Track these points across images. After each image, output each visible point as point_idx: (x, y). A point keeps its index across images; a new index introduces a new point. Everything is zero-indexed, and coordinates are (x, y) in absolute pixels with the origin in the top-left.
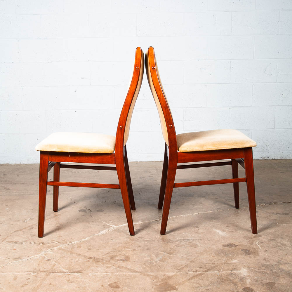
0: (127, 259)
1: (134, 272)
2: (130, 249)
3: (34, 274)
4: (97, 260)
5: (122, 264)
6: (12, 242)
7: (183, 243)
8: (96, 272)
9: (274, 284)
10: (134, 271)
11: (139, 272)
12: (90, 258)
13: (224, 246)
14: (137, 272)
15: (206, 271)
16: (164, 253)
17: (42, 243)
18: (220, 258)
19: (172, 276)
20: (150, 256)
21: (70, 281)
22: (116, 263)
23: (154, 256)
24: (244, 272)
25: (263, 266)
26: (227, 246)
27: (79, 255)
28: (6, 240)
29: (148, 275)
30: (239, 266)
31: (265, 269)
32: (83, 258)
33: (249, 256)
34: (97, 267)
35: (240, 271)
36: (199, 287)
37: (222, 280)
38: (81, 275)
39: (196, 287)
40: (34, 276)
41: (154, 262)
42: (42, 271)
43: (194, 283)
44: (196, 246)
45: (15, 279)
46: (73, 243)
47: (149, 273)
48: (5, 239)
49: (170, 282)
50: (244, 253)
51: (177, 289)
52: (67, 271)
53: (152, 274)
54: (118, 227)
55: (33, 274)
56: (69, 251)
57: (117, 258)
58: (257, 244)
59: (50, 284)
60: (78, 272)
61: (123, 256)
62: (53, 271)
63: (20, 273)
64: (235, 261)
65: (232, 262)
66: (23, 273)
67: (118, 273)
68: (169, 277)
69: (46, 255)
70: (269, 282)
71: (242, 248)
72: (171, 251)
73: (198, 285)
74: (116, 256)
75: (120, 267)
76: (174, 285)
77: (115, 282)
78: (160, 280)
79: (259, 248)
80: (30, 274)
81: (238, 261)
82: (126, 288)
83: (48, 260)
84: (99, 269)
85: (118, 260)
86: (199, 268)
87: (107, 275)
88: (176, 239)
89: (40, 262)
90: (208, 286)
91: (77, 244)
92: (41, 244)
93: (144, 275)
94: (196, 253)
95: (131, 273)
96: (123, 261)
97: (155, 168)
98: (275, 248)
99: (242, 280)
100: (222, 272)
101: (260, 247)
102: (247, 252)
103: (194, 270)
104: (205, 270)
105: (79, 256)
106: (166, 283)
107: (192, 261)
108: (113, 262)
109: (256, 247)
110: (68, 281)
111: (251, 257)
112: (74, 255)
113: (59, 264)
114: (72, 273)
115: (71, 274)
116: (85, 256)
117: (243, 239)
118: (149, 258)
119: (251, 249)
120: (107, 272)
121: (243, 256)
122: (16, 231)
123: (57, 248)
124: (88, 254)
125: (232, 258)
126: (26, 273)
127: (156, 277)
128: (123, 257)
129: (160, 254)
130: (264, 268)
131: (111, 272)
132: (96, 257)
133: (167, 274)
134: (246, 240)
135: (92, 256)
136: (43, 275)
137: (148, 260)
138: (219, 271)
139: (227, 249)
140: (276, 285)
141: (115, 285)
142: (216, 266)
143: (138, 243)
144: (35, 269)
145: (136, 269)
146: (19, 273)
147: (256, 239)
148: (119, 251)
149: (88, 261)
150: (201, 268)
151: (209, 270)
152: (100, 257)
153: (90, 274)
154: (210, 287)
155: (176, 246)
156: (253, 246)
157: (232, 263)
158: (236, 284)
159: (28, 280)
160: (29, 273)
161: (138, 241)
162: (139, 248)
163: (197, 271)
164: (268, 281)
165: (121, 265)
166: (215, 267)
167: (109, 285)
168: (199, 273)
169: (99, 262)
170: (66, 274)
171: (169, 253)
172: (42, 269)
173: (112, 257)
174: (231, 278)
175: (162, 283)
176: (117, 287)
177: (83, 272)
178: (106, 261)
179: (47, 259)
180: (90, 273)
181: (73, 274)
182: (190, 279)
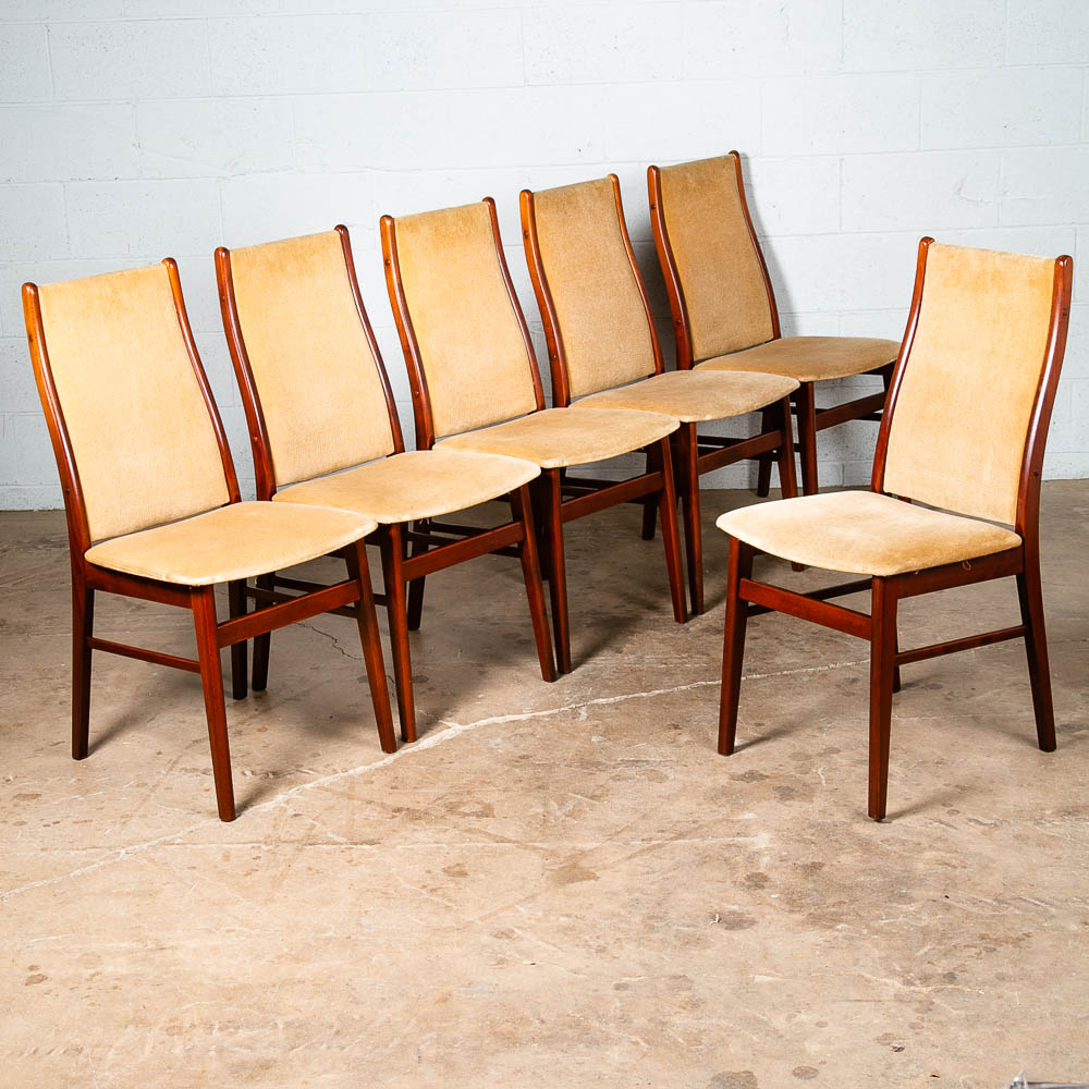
0: (487, 812)
1: (503, 842)
2: (494, 785)
3: (269, 848)
4: (414, 815)
5: (477, 824)
6: (194, 770)
7: (632, 771)
8: (413, 843)
9: (821, 865)
10: (503, 840)
11: (514, 842)
12: (399, 810)
13: (733, 777)
14: (509, 841)
15: (672, 839)
16: (579, 796)
17: (274, 774)
18: (715, 807)
19: (591, 851)
20: (545, 805)
21: (353, 863)
22: (461, 821)
23: (554, 805)
24: (762, 840)
25: (811, 826)
26: (743, 778)
27: (370, 802)
28: (180, 766)
29: (535, 848)
30: (754, 827)
31: (813, 835)
32: (379, 809)
33: (787, 802)
34: (414, 830)
35: (752, 839)
36: (648, 873)
37: (704, 859)
38: (378, 848)
39: (643, 874)
40: (269, 851)
41: (552, 819)
42: (286, 842)
43: (637, 865)
44: (662, 779)
45: (227, 857)
46: (351, 772)
47: (538, 845)
48: (176, 762)
49: (584, 863)
50: (778, 795)
51: (597, 878)
52: (345, 840)
53: (545, 846)
54: (466, 727)
55: (264, 847)
56: (342, 793)
57: (462, 809)
58: (819, 772)
59: (310, 869)
60: (371, 843)
61: (477, 805)
62: (310, 842)
63: (235, 846)
64: (748, 816)
65: (740, 817)
66: (241, 846)
67: (464, 845)
68: (583, 853)
69: (287, 802)
70: (813, 863)
71: (777, 784)
72: (598, 792)
73: (647, 869)
74: (461, 803)
75: (469, 831)
76: (593, 870)
77: (458, 865)
78: (562, 859)
79: (820, 783)
80: (259, 847)
81: (756, 816)
82: (482, 876)
83: (296, 815)
84: (420, 836)
85: (466, 815)
86: (659, 831)
87: (438, 848)
88: (616, 760)
89: (275, 819)
90: (669, 871)
91: (363, 775)
92: (271, 776)
93: (526, 848)
94: (660, 796)
95: (496, 845)
96: (478, 816)
97: (590, 524)
98: (860, 782)
99: (752, 858)
100: (709, 841)
101: (824, 782)
102: (786, 794)
103: (645, 836)
104: (673, 835)
105: (369, 806)
106: (575, 866)
107: (644, 816)
108: (454, 819)
109: (814, 781)
110: (350, 861)
111: (790, 806)
112: (356, 803)
113: (324, 824)
114: (356, 844)
115: (355, 846)
116: (383, 805)
117: (789, 760)
118: (540, 810)
119: (800, 786)
120: (437, 843)
121: (774, 802)
122: (197, 741)
123: (311, 785)
124: (390, 801)
125: (744, 808)
126: (250, 846)
127: (553, 853)
128: (478, 808)
129: (571, 798)
130: (813, 831)
131: (449, 843)
132: (410, 806)
133: (580, 846)
134: (794, 763)
135: (401, 805)
136: (288, 849)
137: (538, 814)
138: (703, 837)
139: (739, 785)
140: (825, 869)
141: (456, 869)
142: (701, 827)
143: (517, 770)
144: (269, 836)
145: (509, 835)
146: (231, 846)
147: (821, 761)
148: (469, 793)
149: (393, 817)
150: (663, 831)
151: (680, 836)
152: (422, 807)
153: (399, 847)
154: (674, 873)
155: (613, 778)
156: (807, 778)
157: (738, 821)
158: (733, 868)
159: (258, 861)
160: (255, 845)
161: (517, 767)
162: (520, 785)
163: (651, 839)
164: (810, 861)
165: (473, 826)
166: (696, 829)
167: (445, 870)
168: (656, 842)
169: (419, 818)
170: (343, 847)
171: (592, 797)
172: (284, 837)
173: (452, 808)
174: (727, 855)
175: (564, 865)
176: (463, 874)
177: (382, 841)
178: (436, 817)
179: (291, 812)
180: (400, 844)
181: (359, 846)
182: (630, 857)
